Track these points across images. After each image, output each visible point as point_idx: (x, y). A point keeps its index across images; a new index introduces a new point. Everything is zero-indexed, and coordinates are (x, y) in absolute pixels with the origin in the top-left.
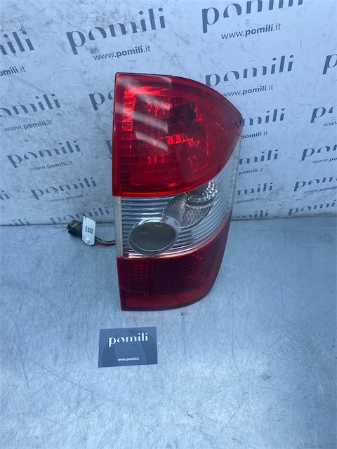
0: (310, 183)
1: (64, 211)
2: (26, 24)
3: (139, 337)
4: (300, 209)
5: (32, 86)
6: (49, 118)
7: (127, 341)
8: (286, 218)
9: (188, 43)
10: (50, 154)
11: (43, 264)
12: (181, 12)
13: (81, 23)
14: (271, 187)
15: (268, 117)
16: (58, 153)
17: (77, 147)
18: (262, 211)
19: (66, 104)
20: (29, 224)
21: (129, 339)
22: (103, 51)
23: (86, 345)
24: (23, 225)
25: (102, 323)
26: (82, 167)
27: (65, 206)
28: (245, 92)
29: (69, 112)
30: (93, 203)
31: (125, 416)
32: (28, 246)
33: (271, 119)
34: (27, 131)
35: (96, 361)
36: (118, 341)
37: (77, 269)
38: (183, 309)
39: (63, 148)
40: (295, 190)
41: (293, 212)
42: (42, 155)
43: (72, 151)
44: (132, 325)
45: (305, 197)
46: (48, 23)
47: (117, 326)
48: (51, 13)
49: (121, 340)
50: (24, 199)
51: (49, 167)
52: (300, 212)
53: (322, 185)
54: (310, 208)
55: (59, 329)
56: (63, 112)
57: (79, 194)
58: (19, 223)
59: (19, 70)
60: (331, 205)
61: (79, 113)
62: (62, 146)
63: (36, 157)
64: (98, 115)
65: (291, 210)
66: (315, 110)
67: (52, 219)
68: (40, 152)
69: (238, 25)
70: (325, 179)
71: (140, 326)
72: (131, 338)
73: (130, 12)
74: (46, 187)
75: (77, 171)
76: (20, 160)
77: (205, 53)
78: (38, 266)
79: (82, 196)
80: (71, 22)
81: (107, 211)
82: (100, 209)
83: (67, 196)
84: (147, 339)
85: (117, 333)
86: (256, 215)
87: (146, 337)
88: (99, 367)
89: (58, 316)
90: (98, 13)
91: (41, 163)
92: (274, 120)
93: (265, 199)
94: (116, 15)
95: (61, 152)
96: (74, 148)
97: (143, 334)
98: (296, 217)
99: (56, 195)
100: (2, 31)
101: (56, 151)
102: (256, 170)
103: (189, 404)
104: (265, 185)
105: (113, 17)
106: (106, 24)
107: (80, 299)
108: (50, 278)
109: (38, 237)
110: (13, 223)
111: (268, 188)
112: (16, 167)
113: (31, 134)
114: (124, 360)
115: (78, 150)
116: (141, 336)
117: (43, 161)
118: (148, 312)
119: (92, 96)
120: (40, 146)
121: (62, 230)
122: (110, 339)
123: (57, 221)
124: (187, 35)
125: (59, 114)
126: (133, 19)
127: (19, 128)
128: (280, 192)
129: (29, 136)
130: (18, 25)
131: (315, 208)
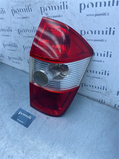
2: (31, 3)
5: (31, 23)
9: (75, 16)
11: (21, 83)
12: (73, 4)
13: (44, 4)
14: (106, 89)
15: (104, 54)
20: (26, 72)
21: (25, 115)
22: (49, 15)
23: (13, 110)
24: (24, 72)
25: (22, 107)
28: (95, 40)
31: (5, 137)
34: (28, 38)
36: (22, 114)
38: (49, 117)
40: (117, 95)
41: (117, 106)
44: (29, 112)
46: (36, 3)
49: (23, 114)
50: (26, 62)
55: (10, 101)
58: (23, 70)
59: (28, 18)
63: (30, 48)
65: (115, 105)
69: (92, 11)
72: (26, 115)
73: (57, 2)
76: (26, 48)
77: (81, 21)
78: (19, 83)
80: (41, 4)
84: (30, 119)
85: (23, 111)
86: (100, 101)
87: (31, 118)
88: (11, 118)
89: (13, 98)
90: (48, 1)
92: (107, 56)
93: (104, 94)
94: (53, 3)
97: (30, 116)
98: (118, 109)
100: (25, 4)
102: (99, 78)
103: (26, 147)
104: (104, 87)
106: (50, 5)
107: (22, 97)
108: (19, 87)
110: (22, 70)
112: (25, 50)
114: (19, 120)
116: (29, 116)
118: (37, 111)
122: (20, 112)
124: (75, 13)
126: (58, 5)
127: (26, 37)
128: (110, 93)
129: (29, 40)
130: (29, 3)
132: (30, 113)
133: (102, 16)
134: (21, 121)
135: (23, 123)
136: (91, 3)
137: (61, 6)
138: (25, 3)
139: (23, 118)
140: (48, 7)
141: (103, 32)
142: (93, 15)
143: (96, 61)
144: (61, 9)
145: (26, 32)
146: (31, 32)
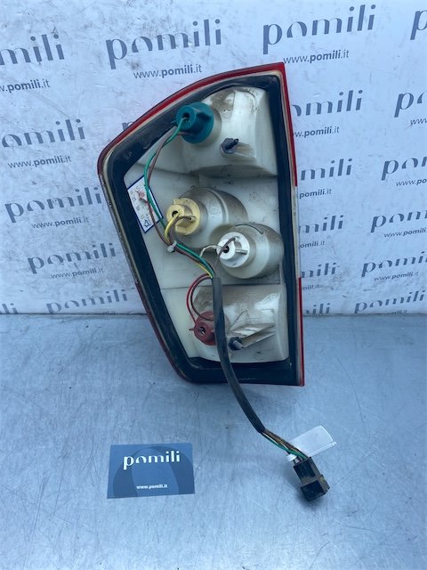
0: (381, 266)
1: (67, 294)
2: (60, 25)
3: (167, 457)
4: (369, 305)
5: (55, 106)
6: (68, 153)
7: (150, 461)
8: (351, 316)
10: (62, 205)
11: (32, 361)
12: (239, 27)
13: (125, 30)
14: (334, 269)
15: (332, 169)
16: (72, 204)
17: (98, 196)
18: (322, 305)
19: (93, 135)
21: (153, 459)
22: (146, 68)
23: (90, 467)
25: (114, 438)
26: (100, 226)
27: (70, 285)
28: (307, 134)
29: (94, 146)
30: (107, 282)
32: (13, 339)
33: (336, 171)
34: (37, 170)
35: (104, 489)
36: (137, 461)
37: (80, 367)
39: (79, 198)
40: (363, 275)
41: (361, 307)
42: (51, 207)
43: (90, 202)
44: (156, 441)
45: (375, 286)
46: (86, 27)
47: (136, 441)
48: (91, 15)
49: (141, 460)
50: (17, 271)
51: (57, 224)
52: (369, 310)
53: (395, 270)
54: (381, 303)
55: (51, 445)
56: (88, 145)
57: (91, 267)
59: (42, 84)
60: (406, 299)
62: (79, 194)
63: (43, 208)
65: (358, 305)
66: (387, 164)
67: (49, 306)
68: (49, 201)
69: (302, 48)
70: (398, 261)
71: (167, 441)
72: (156, 458)
73: (183, 21)
74: (49, 254)
75: (93, 233)
76: (21, 211)
79: (94, 271)
80: (113, 28)
81: (125, 297)
82: (115, 291)
83: (75, 270)
84: (178, 460)
85: (135, 451)
86: (315, 311)
87: (178, 456)
88: (108, 497)
89: (50, 426)
90: (146, 19)
91: (47, 217)
92: (340, 174)
93: (326, 287)
94: (166, 24)
95: (76, 202)
96: (94, 198)
97: (173, 452)
98: (364, 315)
99: (60, 267)
100: (30, 31)
101: (70, 200)
102: (316, 244)
104: (327, 265)
105: (162, 26)
106: (153, 33)
107: (83, 406)
108: (41, 378)
109: (28, 328)
111: (330, 270)
112: (14, 221)
113: (42, 173)
114: (146, 487)
115: (99, 201)
116: (170, 455)
117: (51, 215)
119: (125, 126)
120: (50, 192)
121: (61, 320)
122: (126, 459)
123: (55, 308)
124: (245, 55)
125: (81, 148)
126: (185, 31)
127: (28, 164)
128: (345, 277)
129: (39, 177)
130: (51, 25)
131: (387, 304)
132: (160, 442)
133: (329, 61)
134: (153, 487)
135: (166, 486)
136: (300, 23)
137: (196, 34)
138: (27, 27)
139: (156, 473)
141: (330, 105)
142: (303, 59)
143: (306, 195)
144: (197, 44)
145: (29, 142)
146: (52, 140)
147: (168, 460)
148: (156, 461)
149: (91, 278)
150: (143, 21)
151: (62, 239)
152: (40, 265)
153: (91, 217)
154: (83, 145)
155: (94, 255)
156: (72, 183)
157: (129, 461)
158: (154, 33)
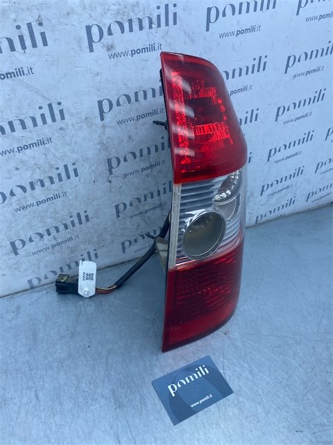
0: (272, 185)
1: (46, 266)
2: (44, 14)
3: (199, 372)
4: (264, 215)
5: (37, 92)
6: (49, 135)
7: (188, 381)
8: (254, 226)
9: (193, 41)
10: (43, 185)
12: (190, 9)
13: (102, 15)
15: (246, 118)
16: (52, 182)
17: (75, 170)
19: (72, 115)
21: (189, 379)
22: (119, 49)
23: (145, 406)
25: (150, 374)
26: (77, 198)
27: (50, 258)
28: (232, 93)
29: (73, 125)
30: (82, 246)
32: (10, 321)
33: (249, 119)
34: (20, 155)
35: (168, 419)
36: (179, 386)
37: (87, 326)
38: (223, 329)
39: (59, 175)
40: (261, 194)
41: (259, 219)
42: (33, 188)
43: (69, 177)
45: (268, 201)
46: (68, 14)
47: (168, 370)
49: (181, 383)
51: (39, 203)
53: (280, 186)
54: (271, 212)
55: (102, 401)
56: (67, 125)
57: (68, 236)
59: (26, 72)
60: (285, 206)
61: (84, 126)
62: (59, 171)
63: (25, 191)
64: (104, 127)
65: (257, 217)
66: (279, 109)
67: (30, 281)
68: (31, 183)
69: (232, 25)
70: (282, 179)
71: (191, 361)
72: (191, 377)
73: (149, 5)
74: (31, 233)
75: (70, 205)
78: (35, 340)
79: (71, 239)
80: (93, 14)
82: (88, 253)
83: (54, 242)
84: (208, 372)
85: (173, 378)
87: (206, 369)
88: (174, 424)
90: (120, 5)
91: (29, 198)
92: (251, 121)
94: (136, 9)
95: (56, 180)
96: (72, 173)
97: (200, 368)
98: (261, 224)
99: (40, 244)
100: (15, 20)
101: (51, 178)
105: (133, 11)
108: (58, 347)
109: (18, 308)
113: (25, 158)
114: (198, 403)
115: (76, 175)
116: (199, 370)
117: (33, 197)
119: (100, 103)
120: (32, 175)
121: (45, 292)
122: (169, 387)
123: (35, 282)
124: (194, 33)
125: (61, 129)
126: (151, 14)
129: (22, 162)
130: (36, 14)
131: (274, 212)
132: (186, 364)
133: (248, 34)
134: (203, 400)
135: (211, 396)
136: (231, 5)
137: (159, 17)
138: (13, 16)
139: (197, 389)
140: (118, 22)
141: (248, 68)
142: (232, 34)
144: (159, 26)
145: (13, 129)
146: (35, 125)
147: (201, 376)
148: (193, 379)
149: (68, 247)
150: (117, 7)
151: (42, 217)
152: (21, 246)
153: (68, 190)
154: (63, 125)
155: (71, 225)
156: (53, 163)
157: (173, 389)
158: (126, 18)
